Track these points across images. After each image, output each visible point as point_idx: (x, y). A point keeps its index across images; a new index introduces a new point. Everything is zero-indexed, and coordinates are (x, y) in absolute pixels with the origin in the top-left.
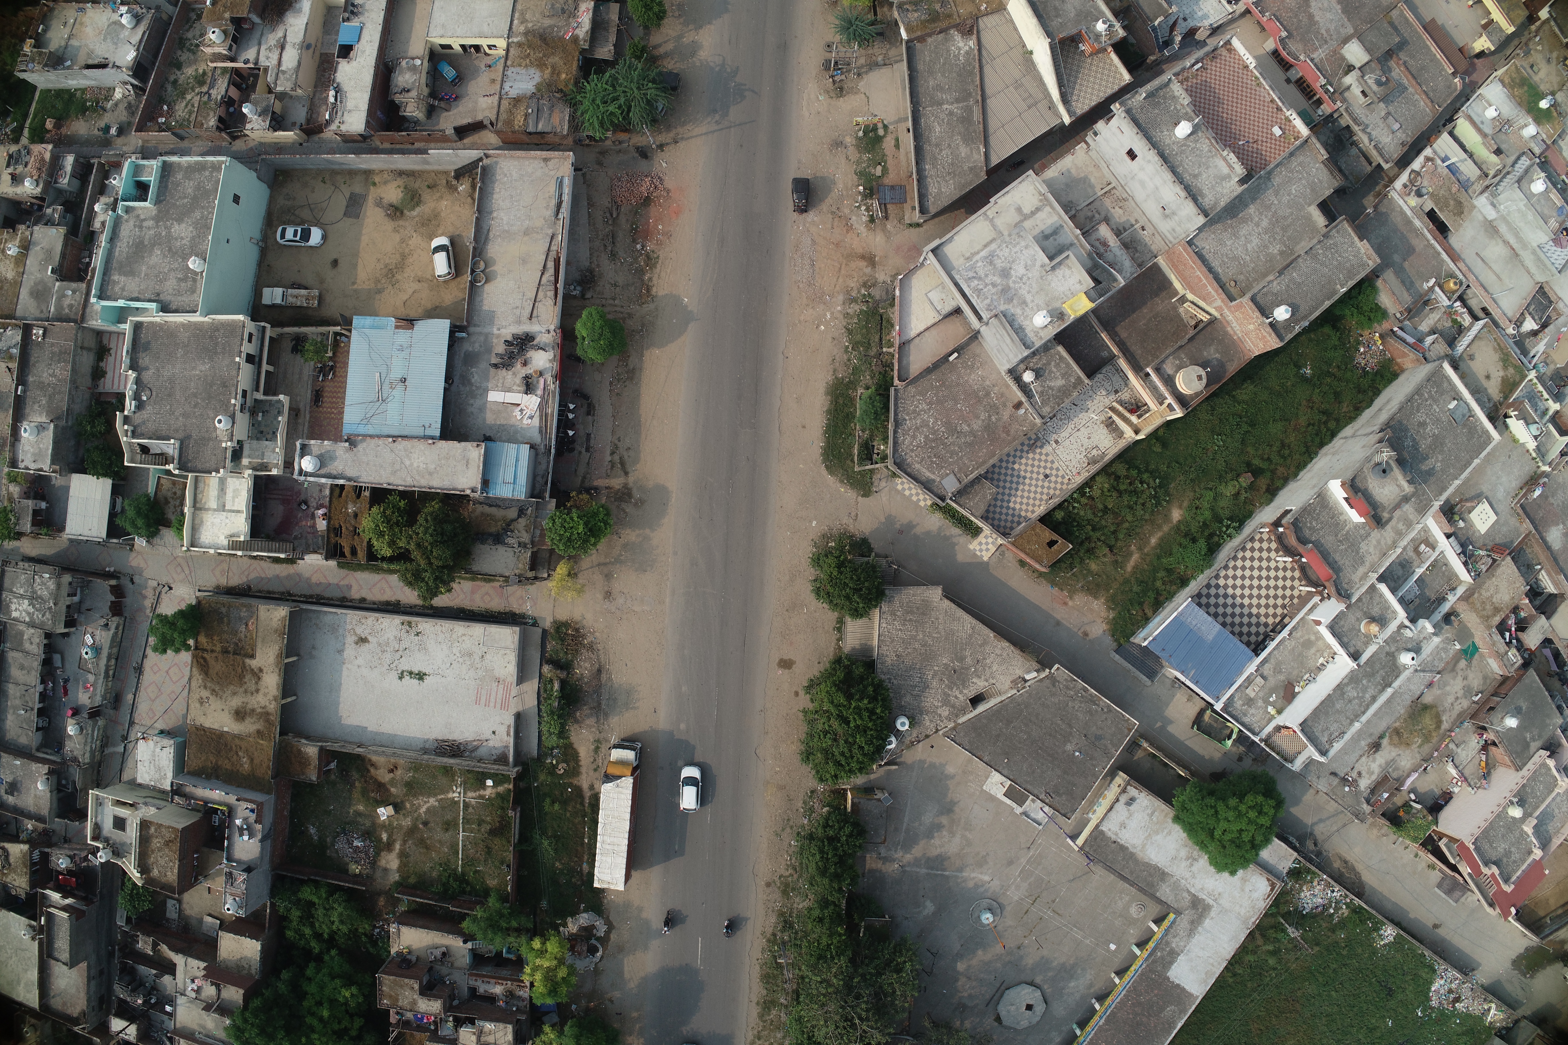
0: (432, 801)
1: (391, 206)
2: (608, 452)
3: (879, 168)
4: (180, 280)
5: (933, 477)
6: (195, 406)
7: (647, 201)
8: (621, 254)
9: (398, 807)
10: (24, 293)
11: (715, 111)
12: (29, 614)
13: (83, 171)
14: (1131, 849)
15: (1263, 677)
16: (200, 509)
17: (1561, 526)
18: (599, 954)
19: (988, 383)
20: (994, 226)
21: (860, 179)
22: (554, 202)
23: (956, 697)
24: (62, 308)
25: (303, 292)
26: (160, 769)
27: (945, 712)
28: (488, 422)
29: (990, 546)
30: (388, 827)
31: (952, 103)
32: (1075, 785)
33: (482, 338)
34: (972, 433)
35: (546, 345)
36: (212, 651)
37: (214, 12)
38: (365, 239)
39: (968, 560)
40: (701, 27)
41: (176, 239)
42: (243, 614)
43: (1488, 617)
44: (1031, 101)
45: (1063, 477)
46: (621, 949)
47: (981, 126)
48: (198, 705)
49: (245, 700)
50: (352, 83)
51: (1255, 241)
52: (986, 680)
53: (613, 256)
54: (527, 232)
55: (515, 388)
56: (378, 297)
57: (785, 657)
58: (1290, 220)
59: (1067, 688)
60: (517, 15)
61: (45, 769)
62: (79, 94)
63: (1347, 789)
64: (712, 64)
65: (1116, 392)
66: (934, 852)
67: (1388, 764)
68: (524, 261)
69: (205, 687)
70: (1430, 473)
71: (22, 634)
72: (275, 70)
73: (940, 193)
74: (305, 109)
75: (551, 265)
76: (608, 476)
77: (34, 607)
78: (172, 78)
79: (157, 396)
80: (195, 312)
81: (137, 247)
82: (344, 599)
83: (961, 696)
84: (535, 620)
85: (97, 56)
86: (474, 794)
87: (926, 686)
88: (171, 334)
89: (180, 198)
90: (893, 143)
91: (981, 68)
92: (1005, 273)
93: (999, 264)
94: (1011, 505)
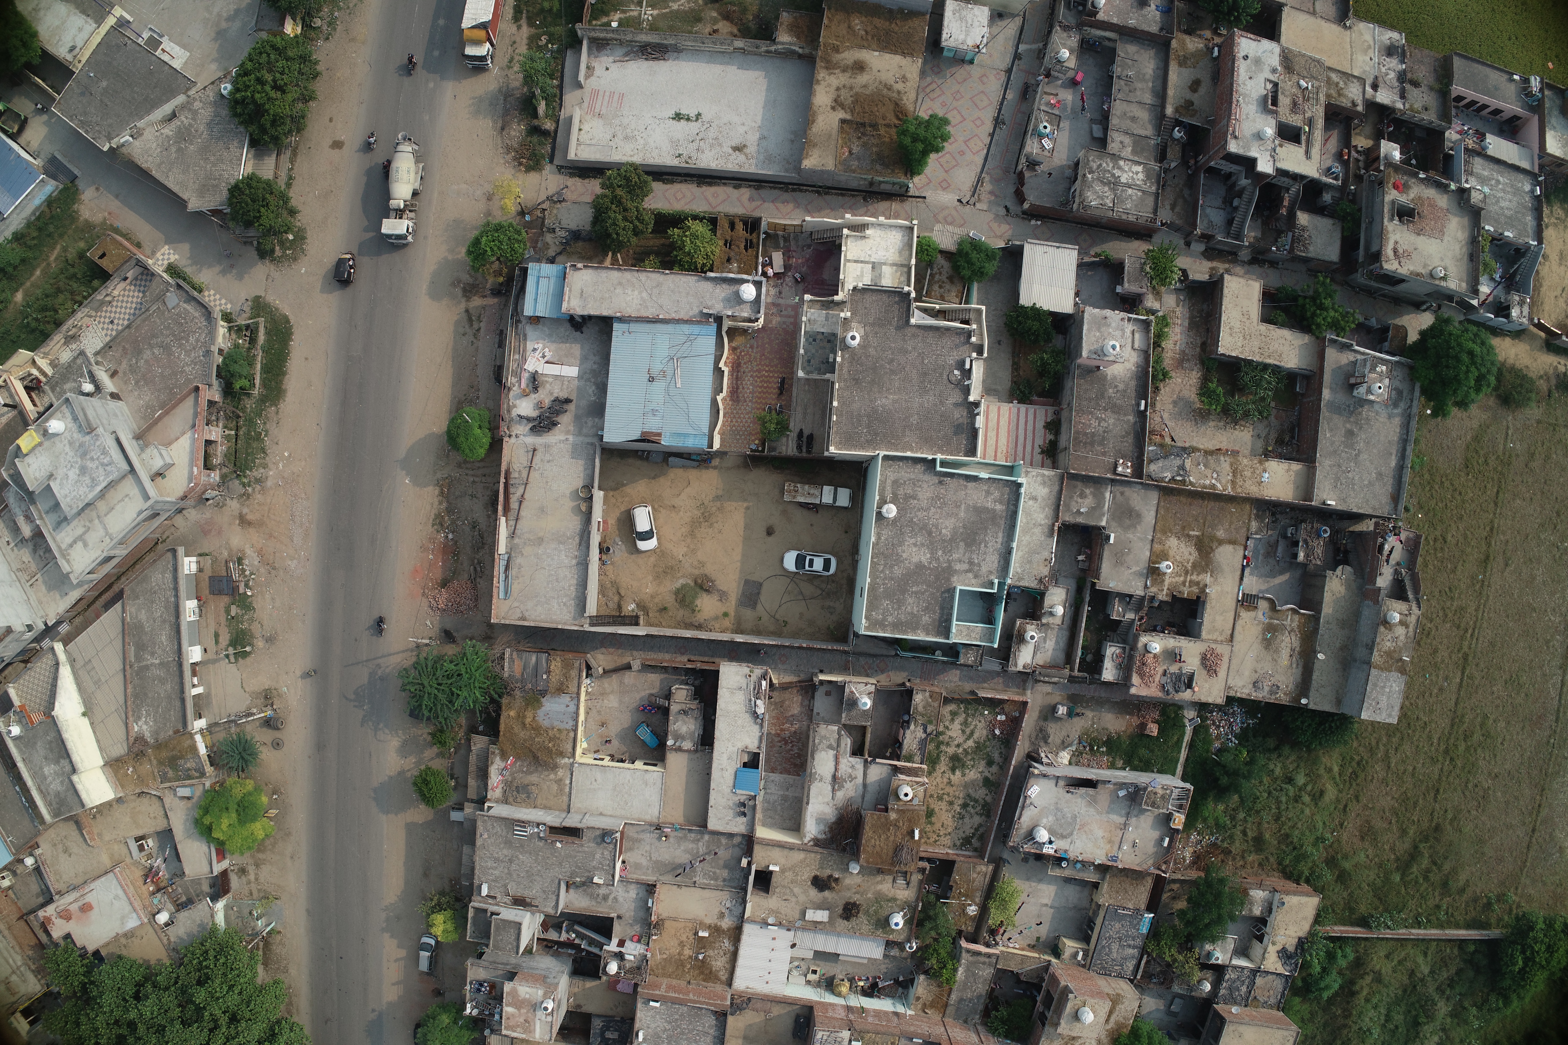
0: (675, 6)
1: (707, 591)
2: (482, 330)
3: (233, 613)
4: (914, 497)
5: (185, 305)
6: (892, 361)
7: (444, 584)
8: (467, 529)
10: (1149, 517)
11: (382, 679)
12: (1120, 168)
16: (902, 265)
19: (136, 393)
20: (105, 528)
21: (251, 603)
22: (513, 572)
23: (186, 118)
24: (1094, 495)
25: (801, 499)
26: (961, 19)
27: (197, 105)
28: (578, 346)
29: (160, 257)
31: (152, 665)
33: (585, 431)
34: (151, 347)
35: (520, 423)
36: (889, 126)
37: (910, 821)
38: (737, 555)
39: (181, 245)
40: (400, 773)
41: (922, 545)
42: (855, 164)
44: (90, 668)
45: (99, 322)
47: (127, 641)
48: (908, 75)
49: (852, 80)
52: (162, 134)
53: (475, 527)
54: (540, 541)
55: (551, 380)
56: (720, 493)
57: (337, 151)
59: (100, 132)
60: (567, 790)
61: (1101, 16)
62: (1120, 763)
64: (387, 731)
68: (542, 510)
69: (899, 92)
71: (1134, 151)
72: (842, 750)
73: (163, 573)
74: (815, 711)
75: (514, 505)
76: (484, 308)
77: (1113, 175)
78: (994, 768)
79: (941, 375)
80: (886, 458)
81: (974, 540)
82: (758, 188)
83: (184, 119)
84: (559, 171)
85: (1081, 796)
86: (632, 14)
87: (209, 125)
88: (927, 441)
89: (923, 593)
90: (221, 639)
91: (126, 702)
92: (83, 470)
93: (87, 480)
94: (141, 295)
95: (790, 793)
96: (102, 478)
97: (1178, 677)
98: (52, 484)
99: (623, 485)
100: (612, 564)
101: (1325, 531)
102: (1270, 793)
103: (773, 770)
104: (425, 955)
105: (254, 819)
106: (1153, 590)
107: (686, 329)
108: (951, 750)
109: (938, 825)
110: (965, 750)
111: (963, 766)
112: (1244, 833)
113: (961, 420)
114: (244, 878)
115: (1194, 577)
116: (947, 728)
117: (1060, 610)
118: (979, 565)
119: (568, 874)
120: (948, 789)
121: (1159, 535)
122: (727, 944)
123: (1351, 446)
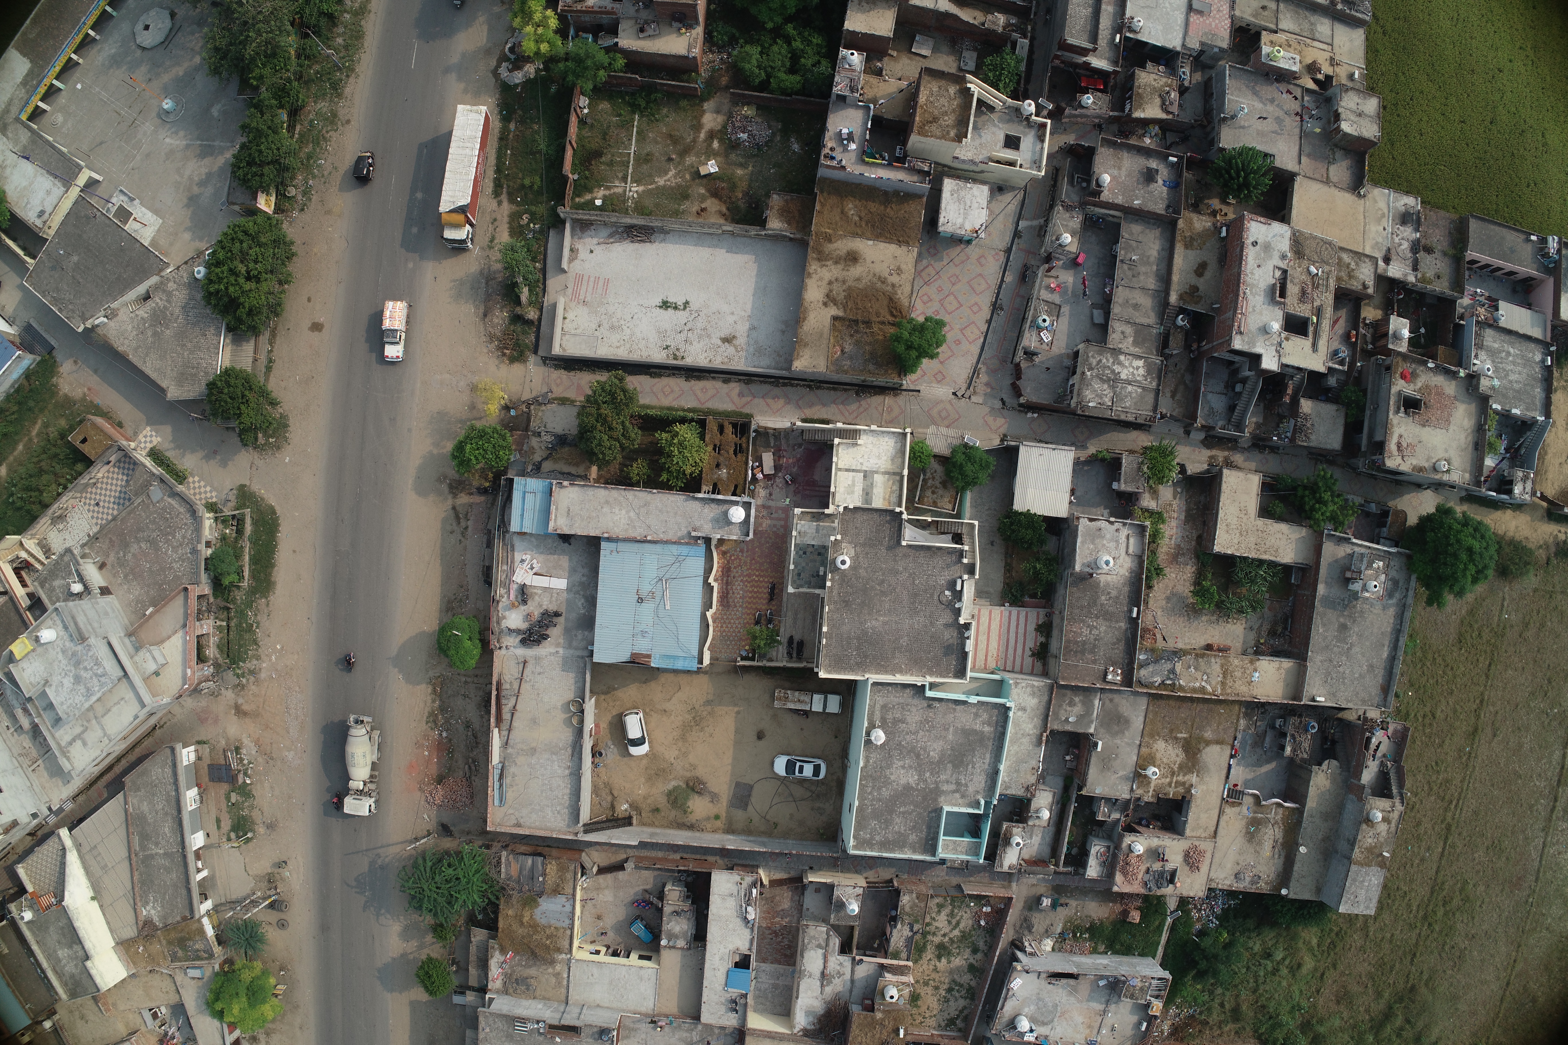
0: (661, 182)
1: (699, 793)
2: (470, 529)
3: (233, 800)
4: (903, 721)
5: (170, 500)
6: (883, 581)
7: (440, 780)
8: (461, 728)
9: (697, 175)
10: (1138, 722)
11: (382, 868)
12: (1120, 363)
13: (1078, 860)
14: (44, 172)
16: (894, 474)
18: (509, 45)
19: (126, 587)
20: (103, 729)
21: (250, 791)
22: (507, 780)
23: (161, 299)
24: (1083, 703)
25: (791, 706)
26: (959, 200)
27: (171, 286)
28: (567, 558)
29: (143, 440)
30: (710, 154)
31: (156, 854)
33: (575, 644)
34: (138, 541)
35: (509, 635)
36: (883, 323)
37: (895, 1020)
38: (728, 759)
39: (161, 427)
40: (402, 956)
41: (911, 767)
42: (849, 364)
44: (97, 852)
45: (85, 504)
46: (488, 52)
47: (131, 830)
48: (903, 267)
49: (845, 273)
50: (731, 926)
52: (137, 316)
53: (468, 727)
54: (533, 751)
55: (539, 592)
56: (710, 697)
57: (316, 333)
59: (73, 312)
60: (565, 983)
61: (1106, 196)
62: (1102, 948)
64: (388, 916)
66: (207, 161)
68: (534, 721)
69: (893, 285)
71: (1135, 343)
72: (830, 949)
73: (163, 767)
74: (805, 907)
75: (506, 716)
76: (471, 505)
77: (1113, 371)
78: (979, 956)
79: (932, 595)
80: (875, 684)
81: (962, 762)
82: (747, 383)
83: (158, 300)
84: (544, 363)
85: (1063, 987)
86: (616, 190)
87: (184, 309)
88: (917, 663)
89: (910, 814)
90: (223, 824)
91: (133, 888)
92: (78, 679)
93: (82, 689)
94: (125, 478)
95: (780, 982)
96: (96, 689)
97: (1161, 874)
98: (48, 690)
99: (615, 689)
100: (604, 766)
101: (1313, 727)
102: (1248, 968)
103: (764, 960)
105: (264, 1001)
106: (1139, 792)
107: (675, 549)
108: (937, 940)
109: (924, 1008)
110: (951, 939)
111: (949, 953)
112: (1222, 1005)
113: (951, 641)
115: (1180, 778)
116: (934, 919)
117: (1046, 814)
118: (966, 785)
120: (934, 975)
121: (1146, 739)
123: (1344, 640)
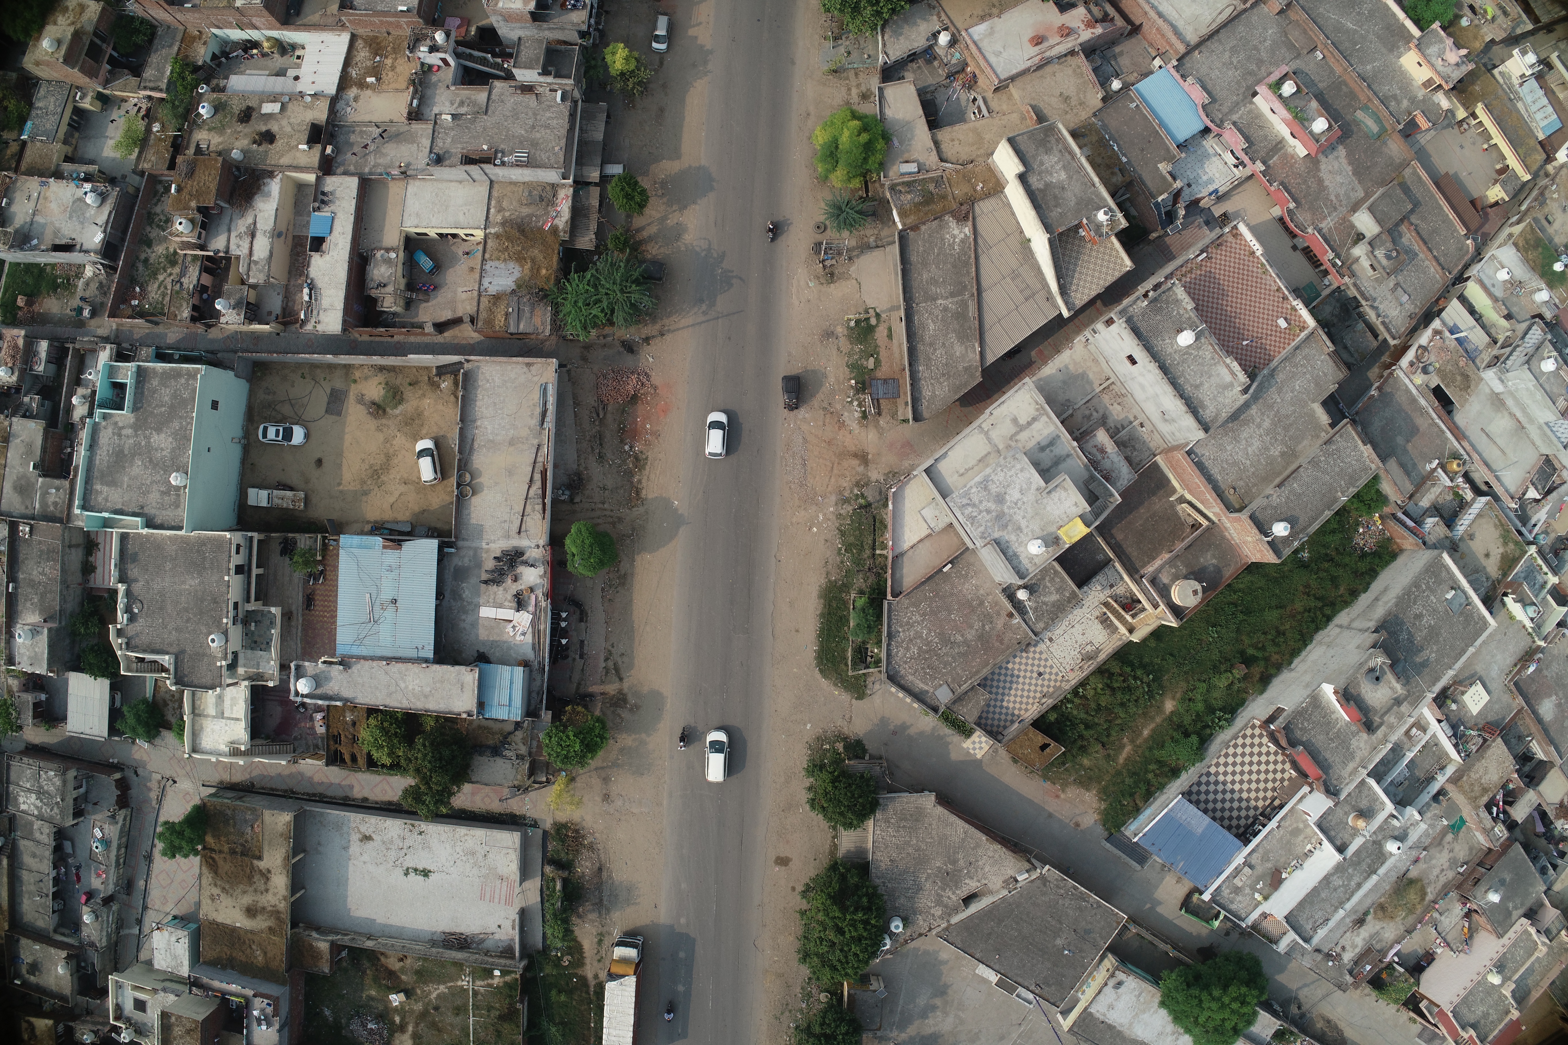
0: (442, 988)
1: (374, 403)
2: (602, 658)
3: (872, 360)
4: (163, 493)
5: (926, 688)
6: (188, 620)
7: (634, 399)
8: (609, 455)
9: (408, 993)
10: (7, 488)
11: (701, 301)
12: (37, 807)
13: (58, 357)
14: (1119, 1028)
15: (1251, 867)
16: (199, 715)
17: (1554, 697)
19: (982, 592)
20: (989, 439)
21: (851, 372)
22: (538, 410)
23: (949, 897)
24: (46, 505)
25: (289, 493)
26: (176, 957)
27: (938, 911)
28: (481, 638)
29: (983, 745)
30: (400, 1011)
31: (947, 298)
32: (1064, 976)
33: (471, 553)
34: (966, 642)
35: (535, 560)
36: (220, 852)
37: (180, 201)
38: (348, 438)
39: (961, 758)
40: (685, 207)
41: (156, 450)
42: (249, 816)
43: (1476, 798)
44: (1028, 292)
45: (1057, 674)
47: (977, 322)
48: (209, 901)
49: (255, 898)
51: (1256, 444)
52: (979, 881)
53: (601, 457)
54: (512, 442)
55: (506, 603)
56: (364, 498)
57: (782, 855)
58: (1292, 419)
59: (1057, 887)
60: (493, 203)
61: (63, 953)
62: (48, 269)
63: (1330, 964)
64: (698, 249)
65: (1112, 586)
66: (928, 1031)
67: (1371, 937)
68: (510, 472)
69: (216, 885)
70: (1425, 664)
71: (31, 825)
72: (247, 260)
73: (934, 396)
74: (281, 297)
75: (537, 477)
76: (602, 682)
77: (41, 801)
78: (143, 256)
79: (148, 608)
80: (180, 528)
81: (117, 456)
82: (346, 798)
83: (953, 897)
84: (536, 822)
85: (64, 236)
86: (482, 983)
87: (920, 889)
88: (158, 546)
89: (157, 406)
90: (885, 333)
91: (977, 258)
92: (1000, 499)
93: (994, 489)
94: (1005, 704)
98: (1042, 483)
104: (661, 32)
106: (5, 422)
107: (363, 652)
110: (165, 272)
114: (863, 89)
117: (76, 400)
118: (114, 434)
119: (478, 120)
122: (354, 73)
